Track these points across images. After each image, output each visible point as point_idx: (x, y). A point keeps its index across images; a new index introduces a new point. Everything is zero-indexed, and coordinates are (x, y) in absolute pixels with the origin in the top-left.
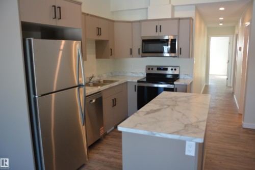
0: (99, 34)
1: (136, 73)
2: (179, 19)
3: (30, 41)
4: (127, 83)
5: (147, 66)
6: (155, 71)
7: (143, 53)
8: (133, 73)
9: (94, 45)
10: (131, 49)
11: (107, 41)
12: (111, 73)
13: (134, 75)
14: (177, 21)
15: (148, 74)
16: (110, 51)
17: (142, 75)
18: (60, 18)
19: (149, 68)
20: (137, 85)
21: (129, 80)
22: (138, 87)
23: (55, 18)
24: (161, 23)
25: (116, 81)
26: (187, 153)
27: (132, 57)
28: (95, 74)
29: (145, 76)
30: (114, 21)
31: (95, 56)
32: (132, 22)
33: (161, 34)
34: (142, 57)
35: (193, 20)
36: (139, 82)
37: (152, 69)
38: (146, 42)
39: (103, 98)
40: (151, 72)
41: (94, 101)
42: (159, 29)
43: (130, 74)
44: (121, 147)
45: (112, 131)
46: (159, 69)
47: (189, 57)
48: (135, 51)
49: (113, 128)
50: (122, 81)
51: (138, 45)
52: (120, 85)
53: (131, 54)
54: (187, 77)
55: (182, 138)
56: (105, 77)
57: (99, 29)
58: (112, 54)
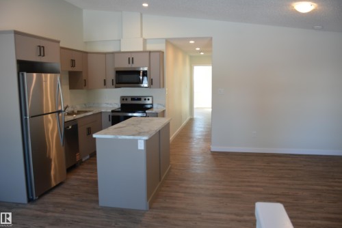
0: (73, 66)
1: (111, 104)
2: (150, 52)
3: (23, 74)
4: (101, 113)
5: (121, 97)
6: (130, 102)
7: (117, 83)
8: (108, 104)
9: (67, 76)
10: (105, 80)
11: (81, 72)
12: (85, 104)
13: (108, 106)
14: (148, 54)
15: (122, 105)
16: (84, 82)
17: (116, 105)
18: (44, 56)
19: (123, 98)
20: (111, 114)
21: (103, 111)
22: (112, 116)
23: (40, 55)
24: (133, 55)
25: (90, 111)
26: (139, 148)
27: (106, 88)
28: (69, 105)
29: (120, 106)
30: (87, 53)
31: (68, 87)
32: (105, 54)
33: (134, 66)
34: (116, 87)
35: (163, 52)
36: (113, 111)
37: (126, 99)
38: (119, 73)
39: (79, 125)
40: (125, 102)
41: (70, 127)
42: (131, 60)
43: (104, 105)
44: (96, 169)
45: (88, 159)
46: (133, 99)
47: (160, 87)
48: (109, 82)
49: (88, 157)
50: (96, 111)
51: (111, 76)
52: (94, 114)
53: (105, 84)
54: (160, 106)
55: (136, 138)
56: (78, 108)
57: (73, 61)
58: (85, 85)
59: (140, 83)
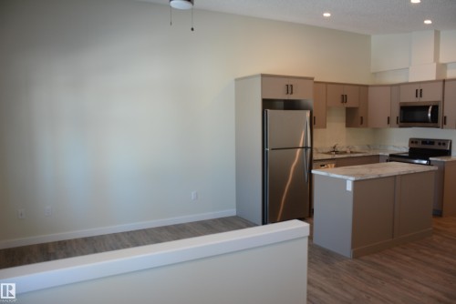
0: (344, 101)
1: (398, 147)
2: (444, 81)
5: (410, 139)
6: (419, 146)
7: (401, 122)
10: (389, 118)
12: (368, 146)
13: (396, 149)
14: (442, 83)
15: (411, 149)
16: (360, 119)
17: (405, 149)
18: (292, 93)
19: (413, 141)
23: (288, 93)
24: (422, 87)
26: (348, 189)
27: (391, 127)
29: (408, 150)
30: (367, 86)
32: (391, 86)
33: (422, 99)
34: (401, 127)
37: (416, 143)
38: (404, 109)
40: (414, 146)
42: (419, 93)
43: (392, 148)
46: (425, 142)
48: (394, 120)
51: (396, 112)
53: (389, 123)
55: (345, 177)
57: (343, 96)
58: (362, 123)
59: (428, 122)
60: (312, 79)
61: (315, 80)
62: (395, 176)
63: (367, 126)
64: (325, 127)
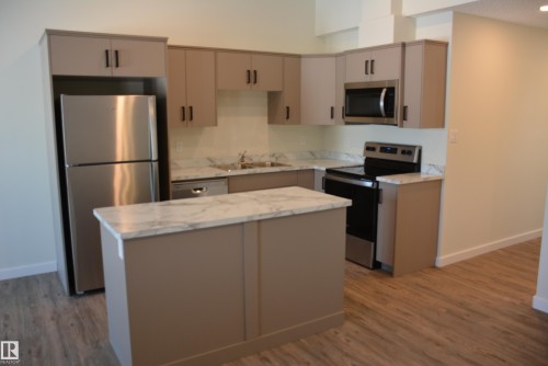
0: (251, 81)
2: (404, 45)
4: (313, 171)
5: (366, 144)
9: (266, 100)
10: (332, 108)
12: (312, 153)
14: (399, 50)
16: (284, 111)
18: (118, 65)
20: (325, 176)
23: (108, 66)
31: (266, 118)
32: (336, 56)
33: (373, 78)
35: (447, 45)
36: (329, 171)
37: (374, 149)
40: (372, 155)
42: (370, 67)
46: (384, 148)
48: (339, 112)
53: (332, 117)
54: (432, 170)
57: (251, 73)
58: (288, 117)
59: (380, 116)
60: (164, 40)
61: (170, 42)
62: (242, 224)
63: (298, 122)
64: (216, 125)
